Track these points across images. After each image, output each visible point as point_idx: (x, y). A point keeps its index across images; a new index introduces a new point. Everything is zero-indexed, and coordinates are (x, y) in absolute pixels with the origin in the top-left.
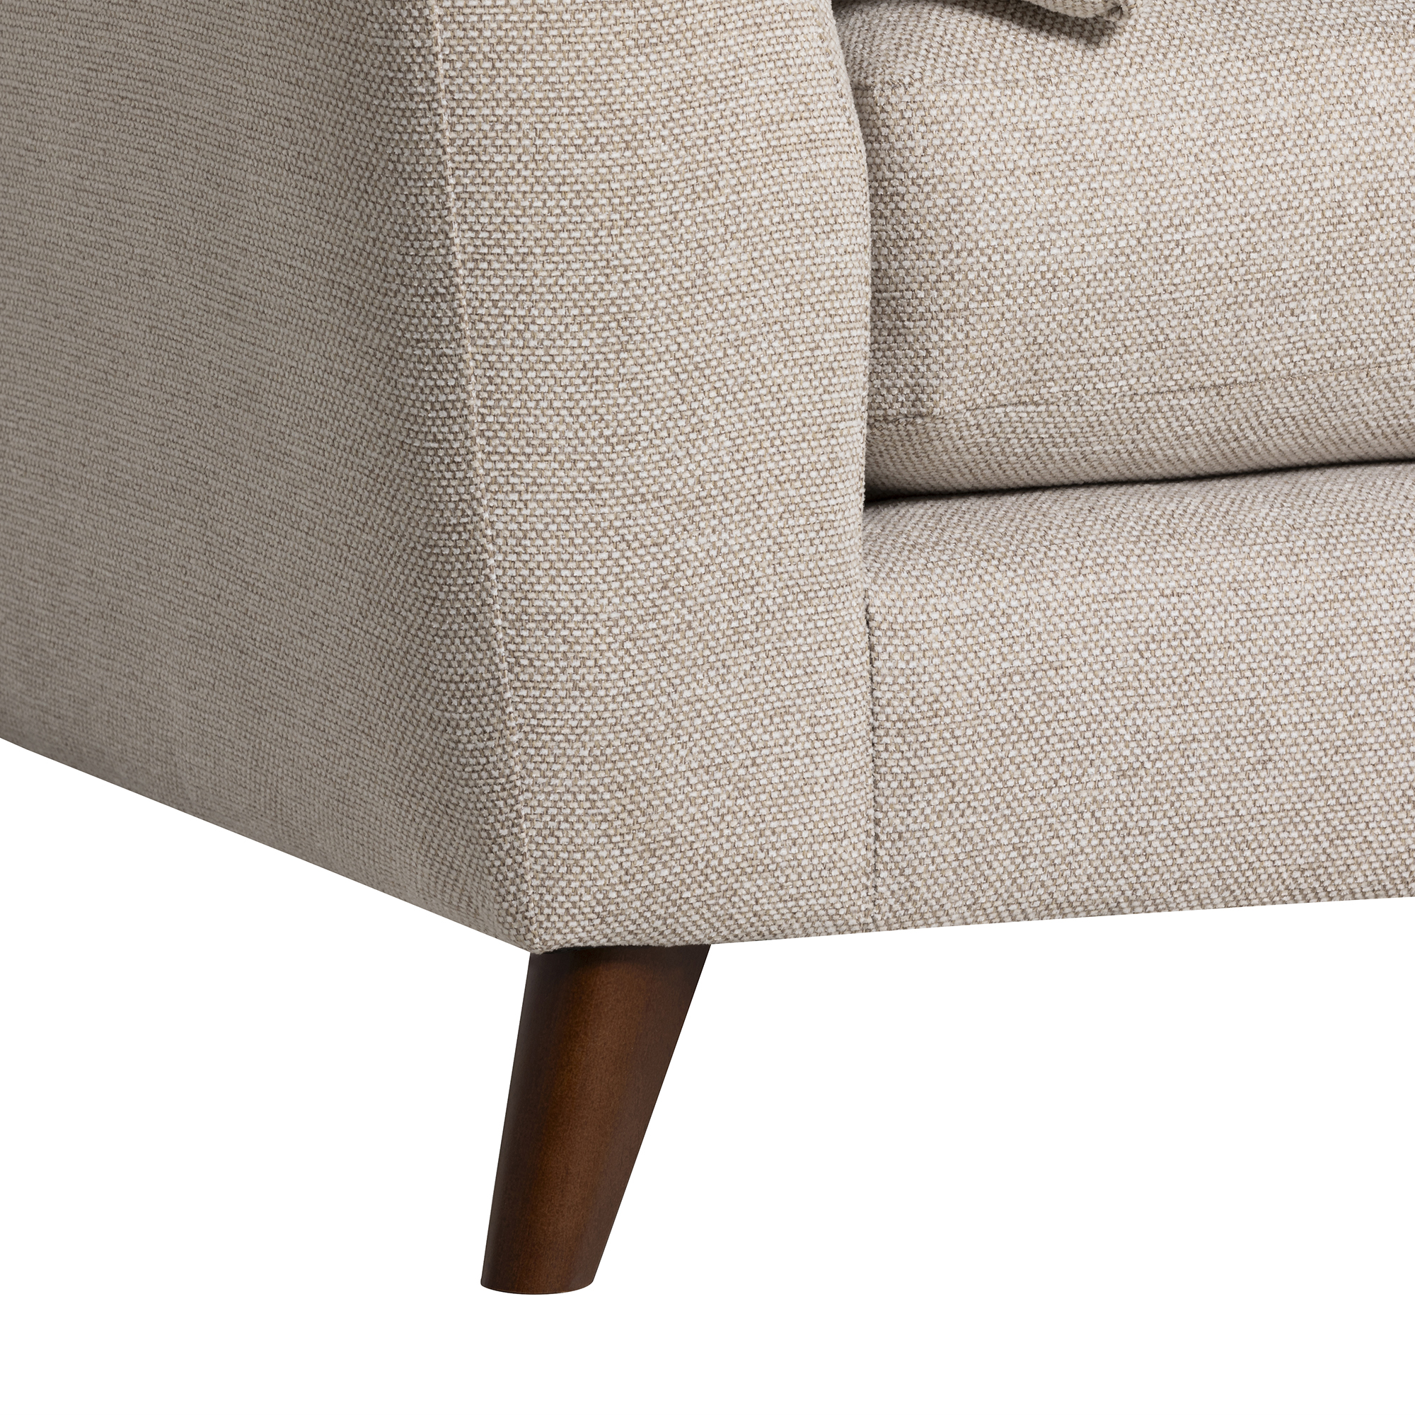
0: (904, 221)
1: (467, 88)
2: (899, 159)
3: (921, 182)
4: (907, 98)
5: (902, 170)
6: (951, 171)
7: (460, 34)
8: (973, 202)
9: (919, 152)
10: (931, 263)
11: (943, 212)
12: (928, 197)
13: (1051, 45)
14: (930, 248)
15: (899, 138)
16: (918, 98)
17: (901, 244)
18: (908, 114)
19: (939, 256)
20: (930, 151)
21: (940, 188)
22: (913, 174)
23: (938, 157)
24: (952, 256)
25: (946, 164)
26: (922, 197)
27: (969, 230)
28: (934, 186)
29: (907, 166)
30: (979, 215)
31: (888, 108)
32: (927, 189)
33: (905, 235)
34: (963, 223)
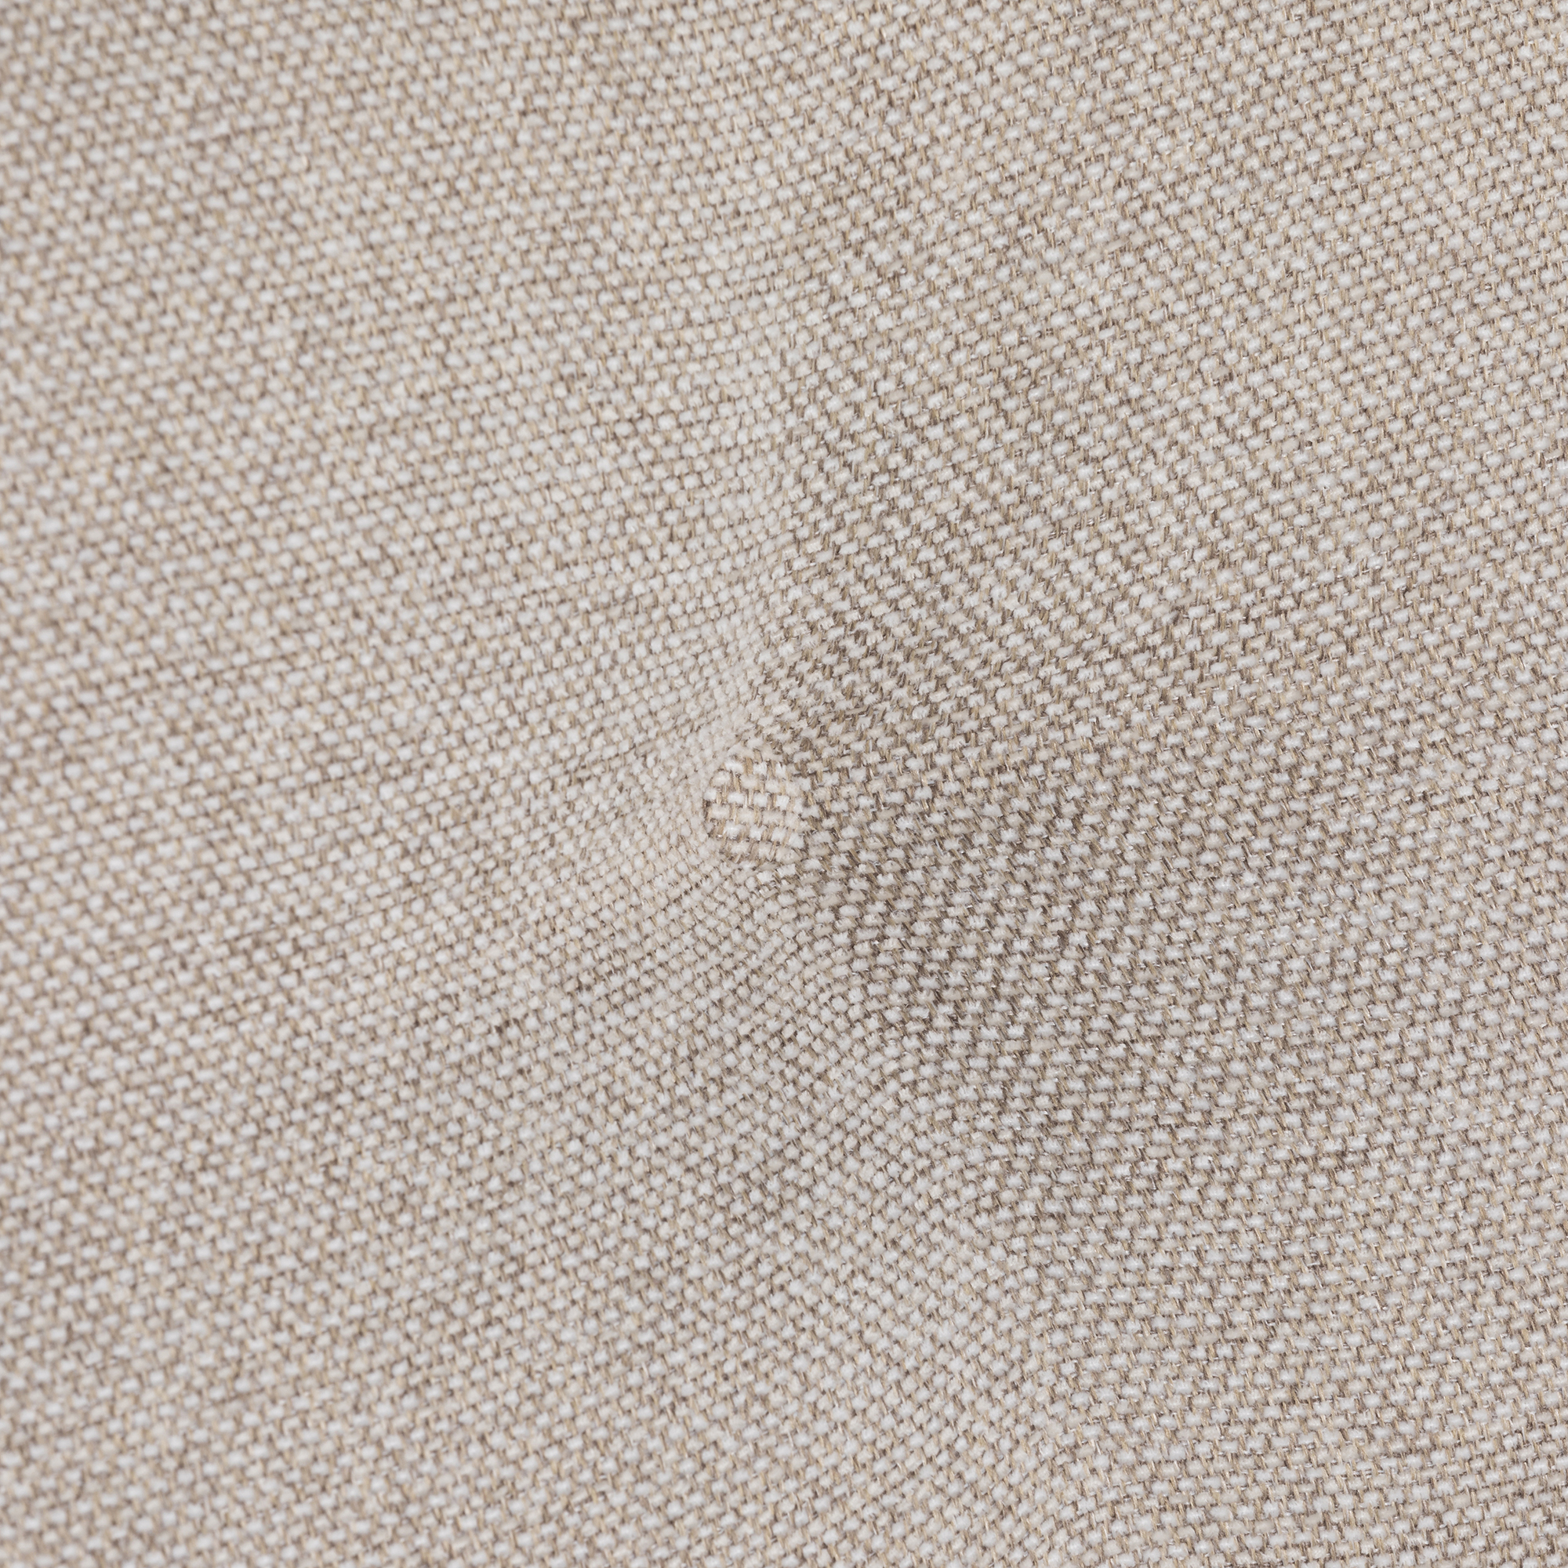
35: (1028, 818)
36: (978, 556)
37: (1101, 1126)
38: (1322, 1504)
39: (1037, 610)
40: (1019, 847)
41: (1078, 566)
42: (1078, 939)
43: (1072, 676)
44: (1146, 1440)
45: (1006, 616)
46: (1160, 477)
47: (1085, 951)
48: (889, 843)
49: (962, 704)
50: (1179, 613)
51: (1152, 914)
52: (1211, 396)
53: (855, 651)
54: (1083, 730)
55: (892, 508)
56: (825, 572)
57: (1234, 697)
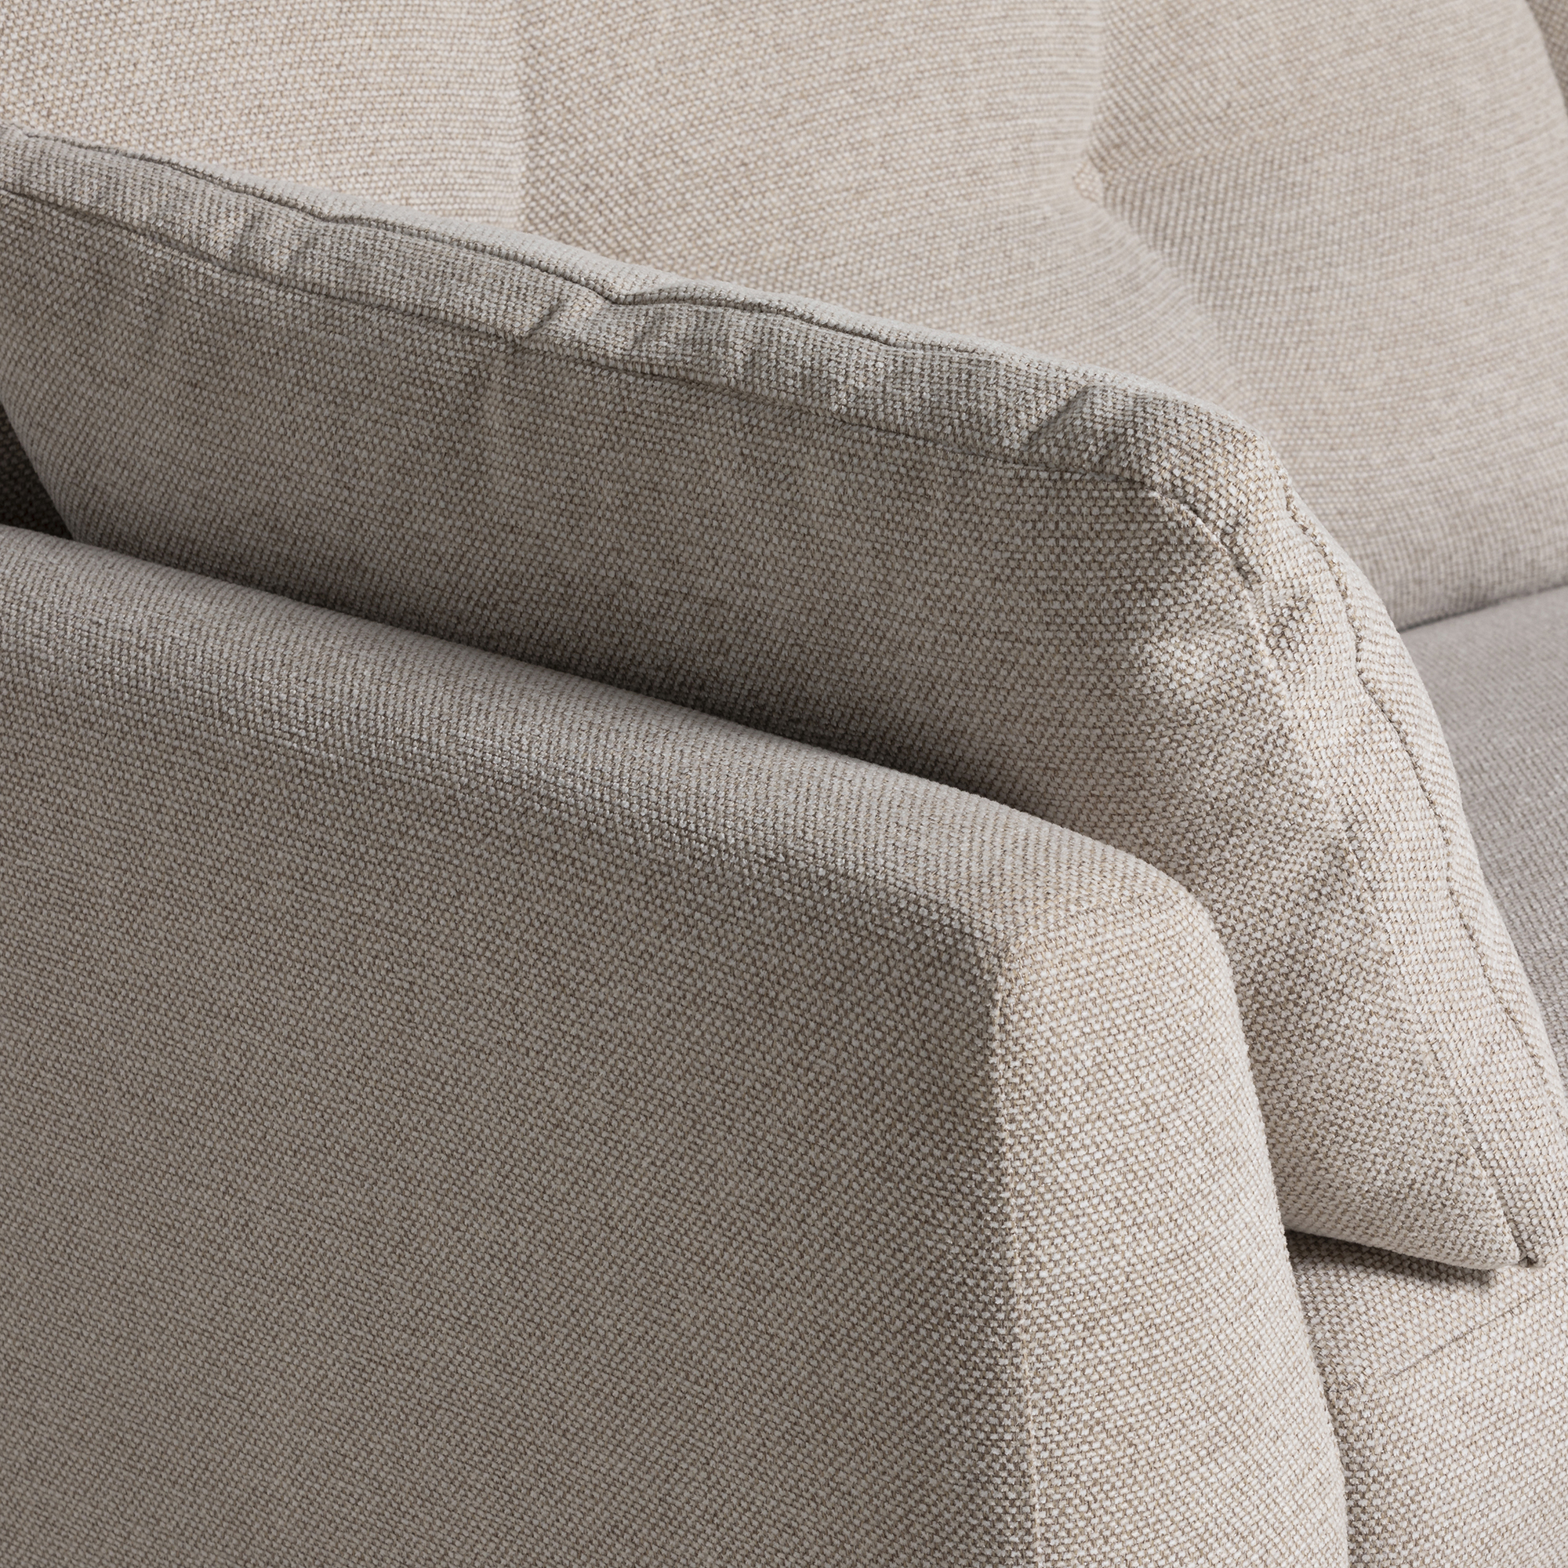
0: (1364, 1517)
1: (1063, 1533)
2: (1359, 1459)
3: (1382, 1479)
4: (1365, 1398)
5: (1362, 1469)
6: (1409, 1463)
7: (1058, 1482)
8: (1428, 1489)
9: (1379, 1450)
10: (1392, 1555)
11: (1403, 1505)
12: (1389, 1493)
13: (1454, 1297)
14: (1391, 1541)
15: (1358, 1437)
16: (1375, 1397)
17: (1360, 1539)
18: (1366, 1414)
19: (1399, 1548)
20: (1389, 1447)
21: (1400, 1482)
22: (1374, 1473)
23: (1396, 1452)
24: (1411, 1545)
25: (1403, 1458)
26: (1383, 1493)
27: (1426, 1517)
28: (1394, 1481)
29: (1367, 1466)
30: (1434, 1500)
31: (1347, 1410)
32: (1388, 1485)
33: (1365, 1531)
34: (1420, 1512)
35: (1183, 181)
36: (1164, 80)
37: (1229, 277)
38: (1322, 406)
39: (1184, 102)
40: (1182, 190)
41: (1197, 84)
42: (1209, 218)
43: (1194, 129)
44: (1262, 381)
45: (1173, 103)
46: (1221, 52)
47: (1212, 222)
48: (1135, 193)
49: (1157, 141)
50: (1229, 105)
51: (1232, 210)
52: (1235, 23)
53: (1122, 118)
54: (1198, 150)
55: (1135, 61)
56: (1113, 86)
57: (1249, 137)
